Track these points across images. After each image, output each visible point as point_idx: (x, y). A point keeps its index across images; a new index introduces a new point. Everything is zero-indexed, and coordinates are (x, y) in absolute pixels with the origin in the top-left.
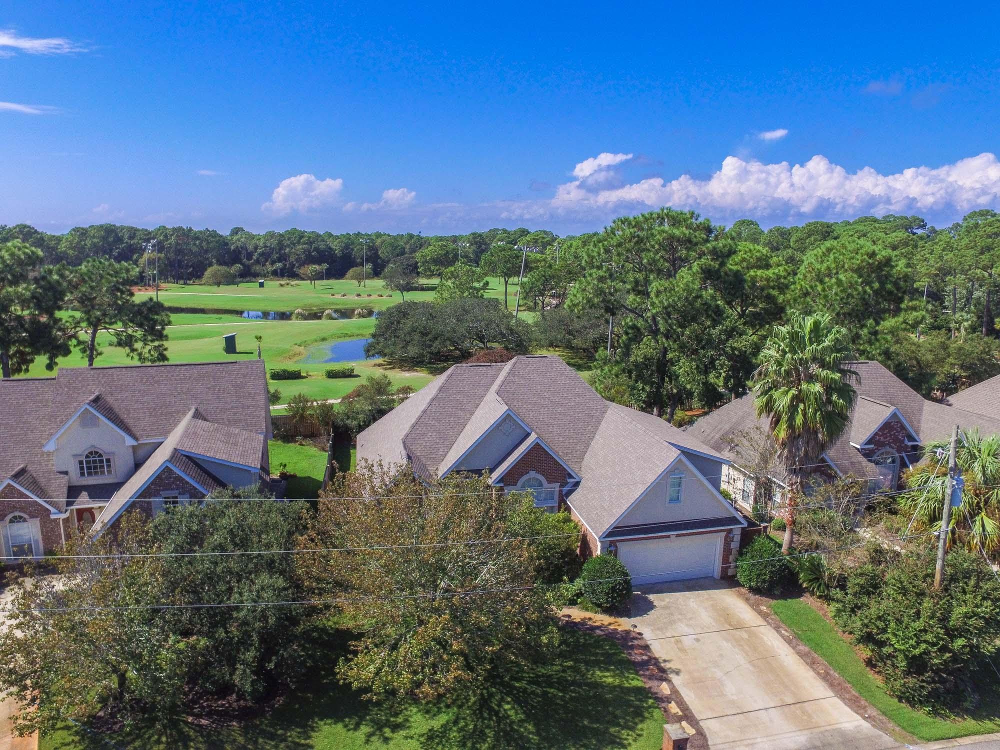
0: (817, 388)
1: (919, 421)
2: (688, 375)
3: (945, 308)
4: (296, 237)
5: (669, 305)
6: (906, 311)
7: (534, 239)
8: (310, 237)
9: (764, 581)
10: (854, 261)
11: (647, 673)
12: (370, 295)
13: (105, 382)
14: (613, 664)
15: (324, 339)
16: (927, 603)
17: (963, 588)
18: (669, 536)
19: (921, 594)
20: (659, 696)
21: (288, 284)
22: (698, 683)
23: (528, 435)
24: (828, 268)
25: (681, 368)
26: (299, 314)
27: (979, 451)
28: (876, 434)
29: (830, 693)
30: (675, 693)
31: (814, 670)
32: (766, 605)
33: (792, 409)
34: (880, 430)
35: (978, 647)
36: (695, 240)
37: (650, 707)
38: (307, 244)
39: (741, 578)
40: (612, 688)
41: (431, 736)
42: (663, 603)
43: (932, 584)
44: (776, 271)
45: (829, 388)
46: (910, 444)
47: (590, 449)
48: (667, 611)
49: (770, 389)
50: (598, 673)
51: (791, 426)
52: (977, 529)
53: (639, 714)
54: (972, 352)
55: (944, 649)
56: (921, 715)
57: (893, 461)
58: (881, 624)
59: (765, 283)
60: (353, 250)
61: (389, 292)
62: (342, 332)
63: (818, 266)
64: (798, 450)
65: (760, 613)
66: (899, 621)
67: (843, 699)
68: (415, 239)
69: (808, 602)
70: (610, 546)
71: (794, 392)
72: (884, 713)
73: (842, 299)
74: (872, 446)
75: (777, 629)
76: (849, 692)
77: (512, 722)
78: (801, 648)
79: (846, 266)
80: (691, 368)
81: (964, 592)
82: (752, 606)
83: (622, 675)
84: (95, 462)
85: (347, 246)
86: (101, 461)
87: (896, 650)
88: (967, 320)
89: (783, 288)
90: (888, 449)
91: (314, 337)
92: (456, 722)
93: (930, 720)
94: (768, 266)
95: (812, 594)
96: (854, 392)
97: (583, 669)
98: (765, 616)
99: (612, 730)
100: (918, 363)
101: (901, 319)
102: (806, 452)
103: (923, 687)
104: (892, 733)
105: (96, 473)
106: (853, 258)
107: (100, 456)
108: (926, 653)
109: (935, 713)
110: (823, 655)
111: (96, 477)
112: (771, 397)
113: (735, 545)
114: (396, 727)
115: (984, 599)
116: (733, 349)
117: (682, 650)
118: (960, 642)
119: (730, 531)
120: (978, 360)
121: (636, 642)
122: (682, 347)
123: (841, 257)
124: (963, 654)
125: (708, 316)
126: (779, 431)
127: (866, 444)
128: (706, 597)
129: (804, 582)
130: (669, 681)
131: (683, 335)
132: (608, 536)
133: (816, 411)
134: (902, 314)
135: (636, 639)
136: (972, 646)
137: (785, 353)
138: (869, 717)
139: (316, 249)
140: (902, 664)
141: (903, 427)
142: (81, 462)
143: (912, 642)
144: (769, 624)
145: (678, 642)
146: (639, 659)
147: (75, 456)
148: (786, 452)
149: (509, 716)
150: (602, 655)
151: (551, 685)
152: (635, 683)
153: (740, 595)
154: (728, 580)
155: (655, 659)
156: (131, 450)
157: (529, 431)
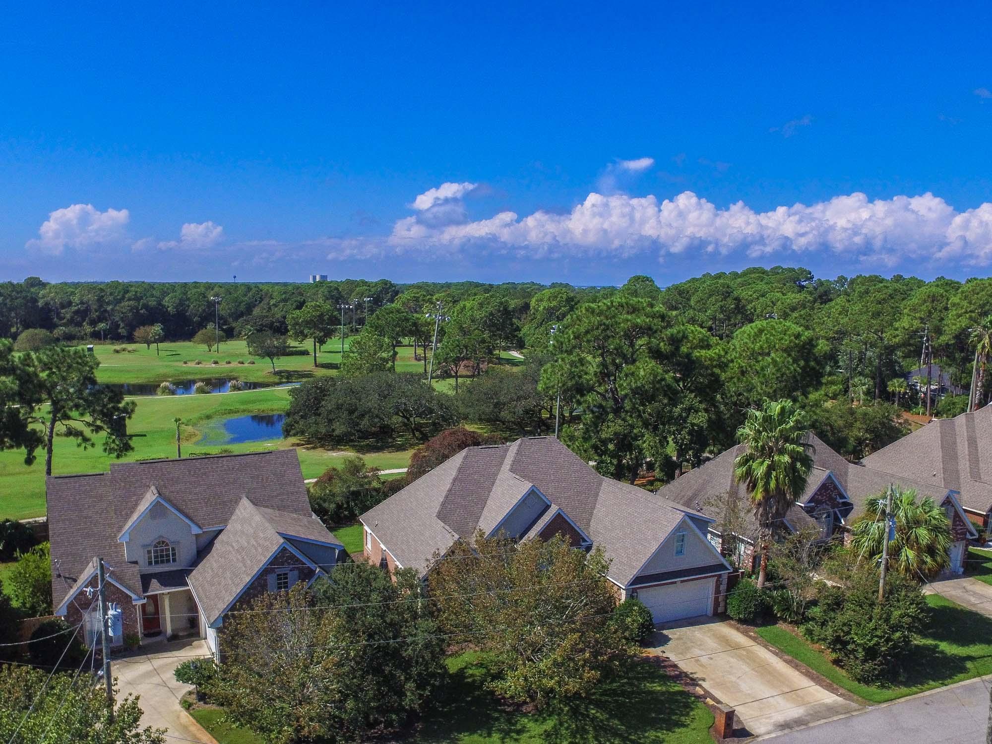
0: (786, 459)
1: (846, 481)
2: (652, 448)
3: (839, 367)
4: (119, 292)
5: (637, 388)
6: (826, 384)
7: (414, 297)
8: (136, 292)
9: (750, 613)
10: (783, 342)
11: (682, 682)
12: (229, 363)
13: (157, 475)
14: (657, 678)
15: (208, 417)
16: (877, 610)
17: (898, 598)
18: (675, 583)
19: (872, 605)
20: (697, 695)
21: (124, 350)
22: (721, 685)
23: (548, 507)
24: (761, 347)
25: (645, 442)
26: (166, 388)
27: (901, 501)
28: (816, 494)
29: (812, 683)
30: (708, 694)
31: (798, 670)
32: (753, 631)
33: (768, 475)
34: (818, 491)
35: (908, 637)
36: (655, 328)
37: (694, 702)
38: (134, 299)
39: (731, 612)
40: (663, 693)
41: (547, 735)
42: (676, 636)
43: (878, 597)
44: (717, 351)
45: (795, 457)
46: (841, 501)
47: (593, 517)
48: (681, 641)
49: (747, 461)
50: (648, 684)
51: (766, 490)
52: (903, 557)
53: (688, 707)
54: (875, 417)
55: (888, 640)
56: (873, 689)
57: (828, 516)
58: (846, 629)
59: (709, 362)
60: (189, 306)
61: (251, 358)
62: (226, 407)
63: (751, 345)
64: (771, 508)
65: (750, 637)
66: (859, 624)
67: (822, 686)
68: (254, 290)
69: (782, 627)
70: (633, 592)
71: (767, 462)
72: (849, 691)
73: (777, 378)
74: (813, 504)
75: (765, 647)
76: (825, 681)
77: (602, 721)
78: (786, 657)
79: (777, 346)
80: (655, 442)
81: (898, 601)
82: (742, 633)
83: (665, 684)
84: (162, 551)
85: (181, 303)
86: (168, 550)
87: (858, 645)
88: (864, 384)
89: (723, 366)
90: (825, 506)
91: (196, 415)
92: (561, 724)
93: (879, 691)
94: (708, 347)
95: (785, 620)
96: (812, 461)
97: (636, 683)
98: (754, 639)
99: (674, 718)
100: (832, 429)
101: (823, 393)
102: (777, 509)
103: (875, 669)
104: (856, 701)
105: (162, 562)
106: (782, 339)
107: (167, 545)
108: (878, 644)
109: (883, 686)
110: (802, 661)
111: (162, 565)
112: (750, 467)
113: (723, 587)
114: (519, 732)
115: (911, 604)
116: (693, 425)
117: (702, 665)
118: (898, 634)
119: (720, 576)
120: (880, 424)
121: (666, 663)
122: (646, 424)
123: (772, 338)
124: (899, 642)
125: (665, 395)
126: (756, 494)
127: (808, 503)
128: (707, 629)
129: (778, 612)
130: (700, 686)
131: (644, 413)
132: (631, 585)
133: (785, 477)
134: (824, 387)
135: (666, 661)
136: (905, 637)
137: (760, 432)
138: (841, 694)
139: (145, 306)
140: (861, 654)
141: (836, 488)
142: (149, 552)
143: (868, 637)
144: (758, 644)
145: (698, 660)
146: (673, 673)
147: (144, 546)
148: (761, 510)
149: (597, 717)
150: (646, 673)
151: (618, 695)
152: (676, 689)
153: (731, 626)
154: (720, 616)
155: (685, 673)
156: (194, 538)
157: (549, 504)
